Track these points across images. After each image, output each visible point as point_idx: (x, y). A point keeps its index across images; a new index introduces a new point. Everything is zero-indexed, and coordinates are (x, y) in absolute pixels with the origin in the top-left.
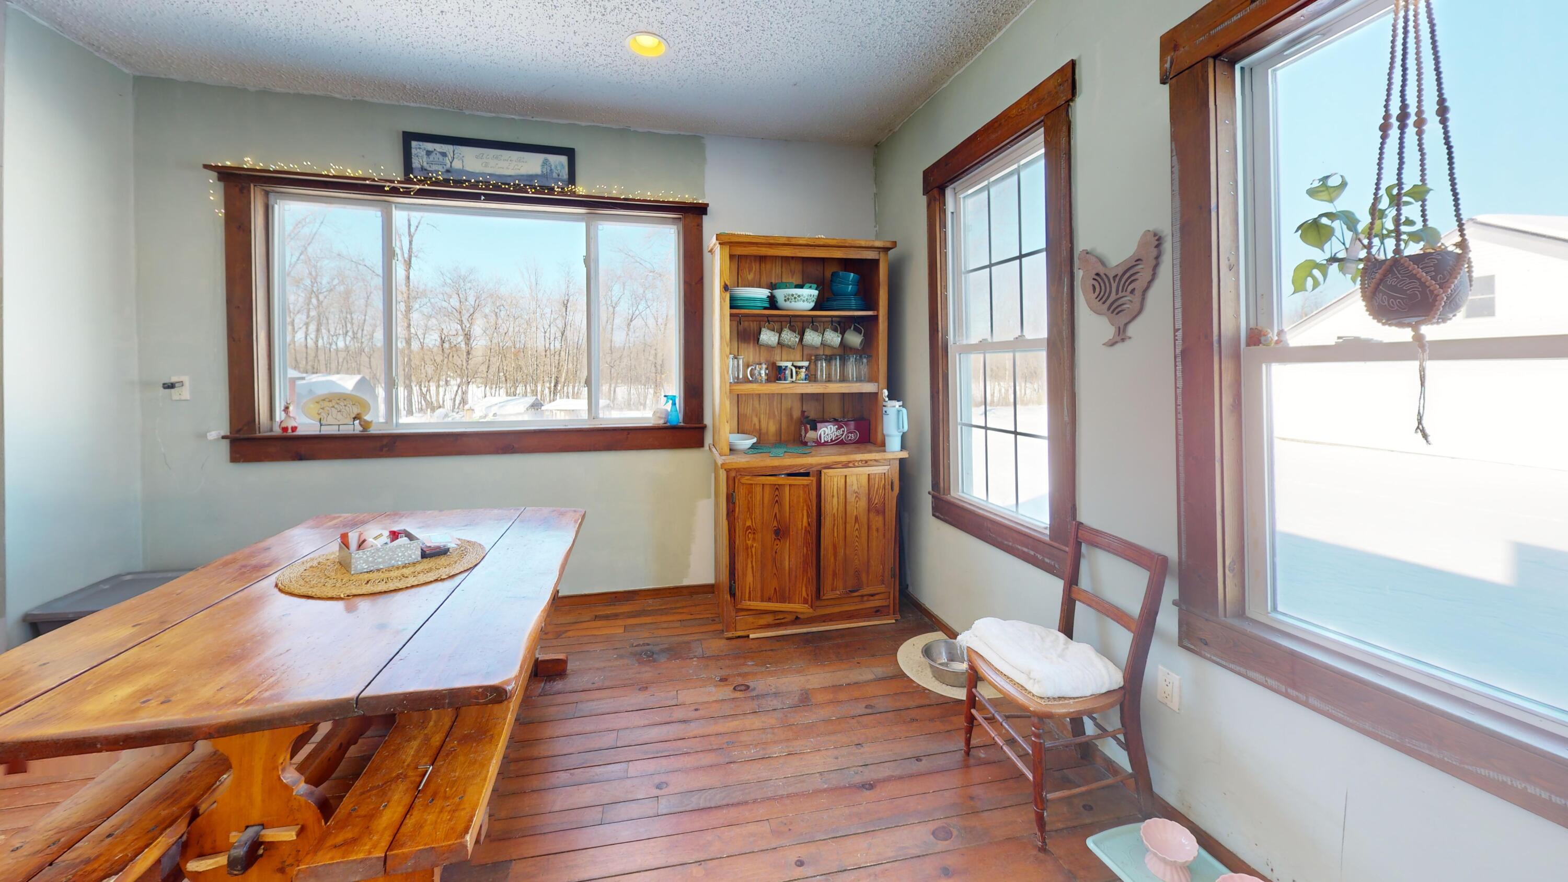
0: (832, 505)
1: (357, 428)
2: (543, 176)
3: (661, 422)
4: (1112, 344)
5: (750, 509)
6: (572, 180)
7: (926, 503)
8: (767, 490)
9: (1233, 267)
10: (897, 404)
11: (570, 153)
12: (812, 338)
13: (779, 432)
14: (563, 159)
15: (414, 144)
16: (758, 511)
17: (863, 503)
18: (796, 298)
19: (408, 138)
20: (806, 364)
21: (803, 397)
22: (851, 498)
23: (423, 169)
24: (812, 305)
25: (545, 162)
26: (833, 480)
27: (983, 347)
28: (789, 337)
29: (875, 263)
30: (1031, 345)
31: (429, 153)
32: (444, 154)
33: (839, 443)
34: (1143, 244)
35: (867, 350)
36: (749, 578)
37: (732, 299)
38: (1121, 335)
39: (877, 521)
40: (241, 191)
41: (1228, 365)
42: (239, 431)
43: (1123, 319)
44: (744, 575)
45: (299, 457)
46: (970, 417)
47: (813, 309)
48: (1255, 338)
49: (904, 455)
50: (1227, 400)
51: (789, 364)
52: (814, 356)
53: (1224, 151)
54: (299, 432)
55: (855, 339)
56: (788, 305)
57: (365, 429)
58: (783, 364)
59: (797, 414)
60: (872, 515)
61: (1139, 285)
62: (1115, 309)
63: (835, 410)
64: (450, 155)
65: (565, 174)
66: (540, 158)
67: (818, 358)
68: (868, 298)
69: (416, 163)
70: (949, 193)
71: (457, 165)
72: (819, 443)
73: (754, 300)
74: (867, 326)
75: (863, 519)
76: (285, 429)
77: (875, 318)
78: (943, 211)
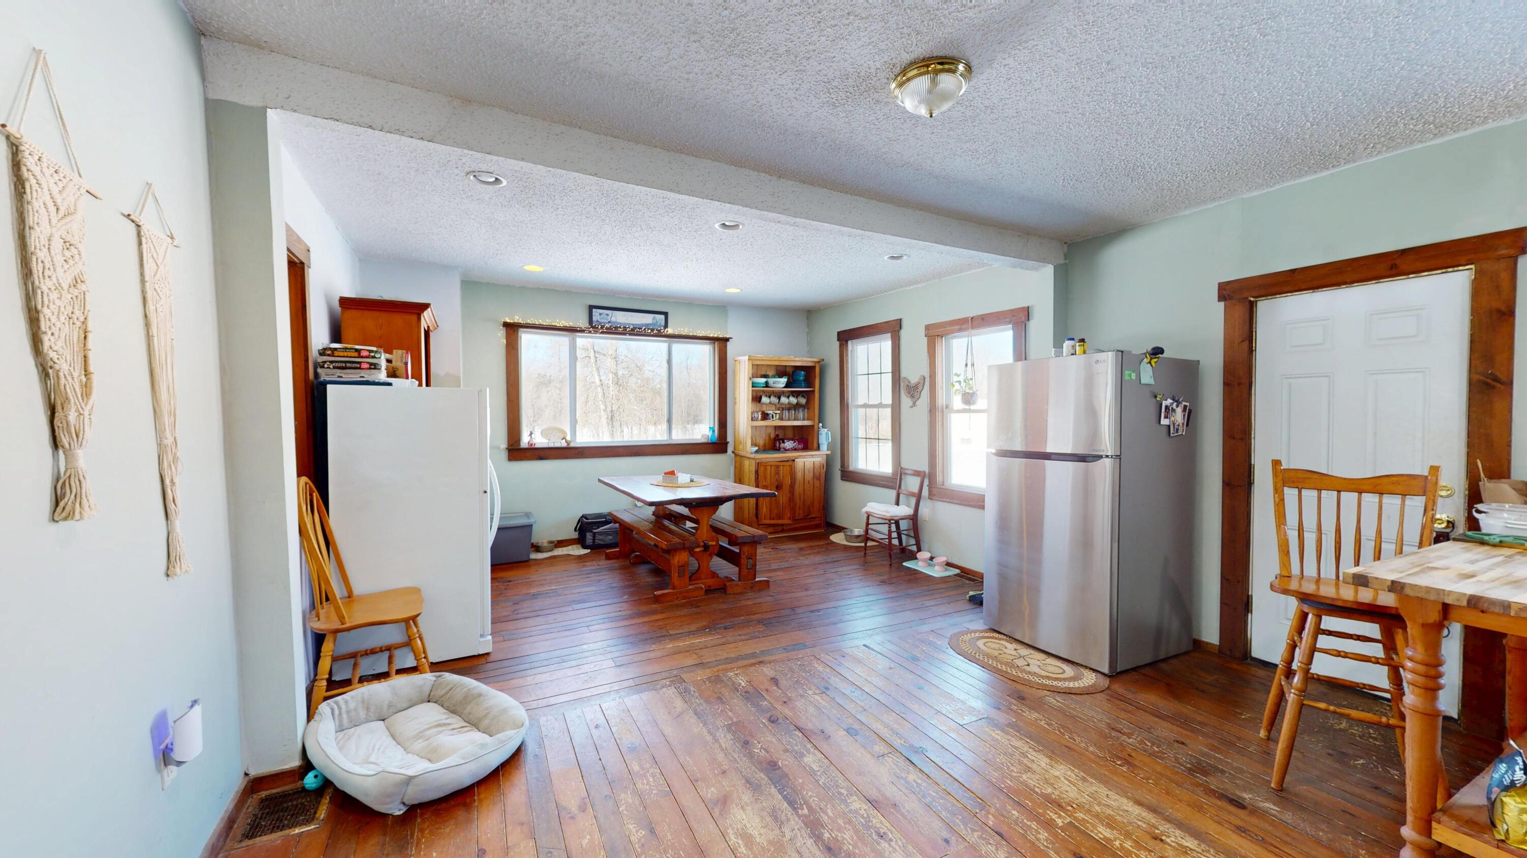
0: (799, 475)
1: (564, 444)
2: (653, 324)
3: (706, 441)
4: (912, 407)
5: (765, 478)
6: (666, 326)
7: (837, 474)
8: (773, 468)
9: (942, 388)
10: (826, 430)
11: (666, 314)
12: (784, 400)
13: (765, 445)
14: (663, 317)
15: (594, 310)
16: (769, 477)
17: (812, 474)
18: (779, 382)
19: (591, 308)
20: (779, 412)
21: (776, 428)
22: (807, 472)
23: (597, 321)
24: (784, 385)
25: (654, 318)
26: (800, 463)
27: (865, 406)
28: (774, 400)
29: (814, 367)
30: (885, 406)
31: (600, 314)
32: (607, 315)
33: (795, 449)
34: (920, 379)
35: (807, 406)
36: (765, 509)
37: (753, 383)
38: (914, 404)
39: (817, 483)
40: (514, 332)
41: (940, 414)
42: (512, 445)
43: (915, 400)
44: (762, 508)
45: (541, 458)
46: (858, 434)
47: (785, 387)
48: (947, 407)
49: (829, 452)
50: (940, 423)
51: (771, 412)
52: (782, 408)
53: (940, 358)
54: (537, 446)
55: (803, 401)
56: (775, 385)
57: (568, 444)
58: (769, 412)
59: (773, 436)
60: (815, 480)
61: (919, 390)
62: (912, 396)
63: (790, 434)
64: (610, 315)
65: (663, 323)
66: (652, 316)
67: (783, 409)
68: (809, 382)
69: (594, 319)
70: (850, 342)
71: (613, 319)
72: (786, 450)
73: (760, 383)
74: (808, 395)
75: (811, 482)
76: (531, 445)
77: (813, 391)
78: (847, 350)
